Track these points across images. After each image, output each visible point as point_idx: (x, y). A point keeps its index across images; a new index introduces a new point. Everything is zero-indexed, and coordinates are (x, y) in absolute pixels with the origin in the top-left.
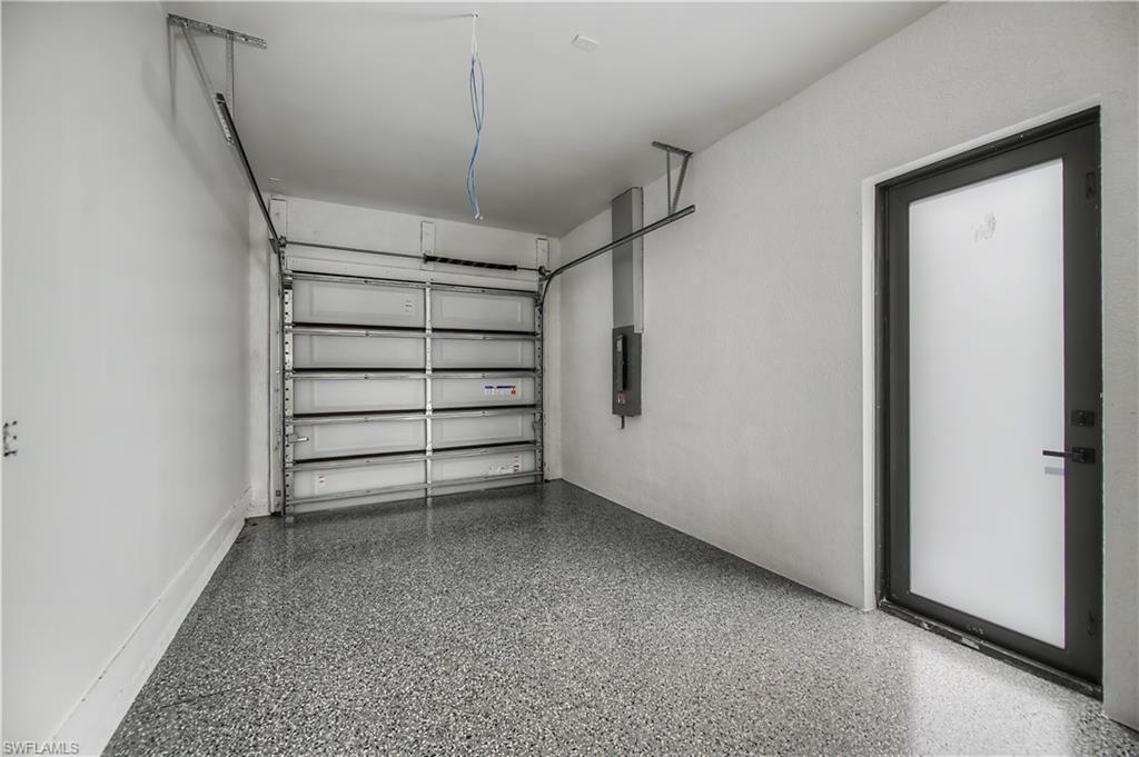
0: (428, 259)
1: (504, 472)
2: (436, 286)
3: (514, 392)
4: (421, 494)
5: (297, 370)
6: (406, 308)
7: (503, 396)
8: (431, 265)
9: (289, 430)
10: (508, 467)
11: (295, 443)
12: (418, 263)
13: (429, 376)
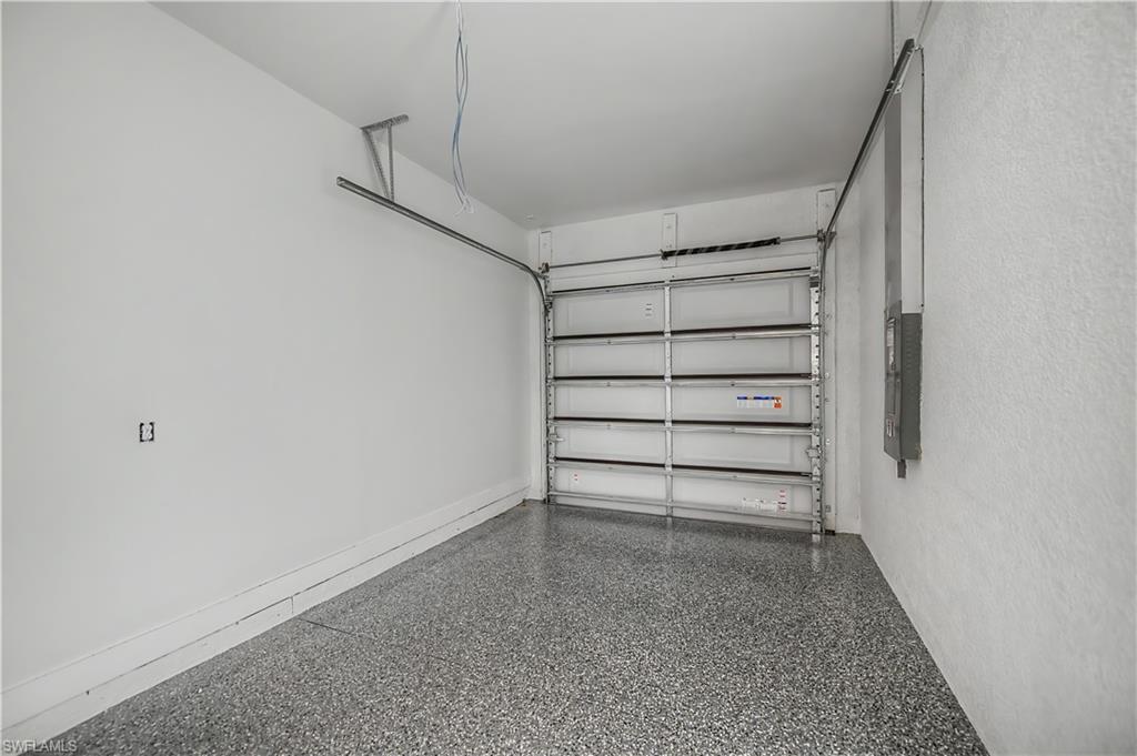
0: (666, 255)
1: (763, 506)
2: (676, 283)
3: (778, 406)
4: (662, 511)
5: (556, 378)
6: (647, 312)
7: (764, 410)
8: (671, 260)
9: (552, 430)
10: (769, 502)
11: (556, 442)
12: (659, 261)
13: (668, 384)
